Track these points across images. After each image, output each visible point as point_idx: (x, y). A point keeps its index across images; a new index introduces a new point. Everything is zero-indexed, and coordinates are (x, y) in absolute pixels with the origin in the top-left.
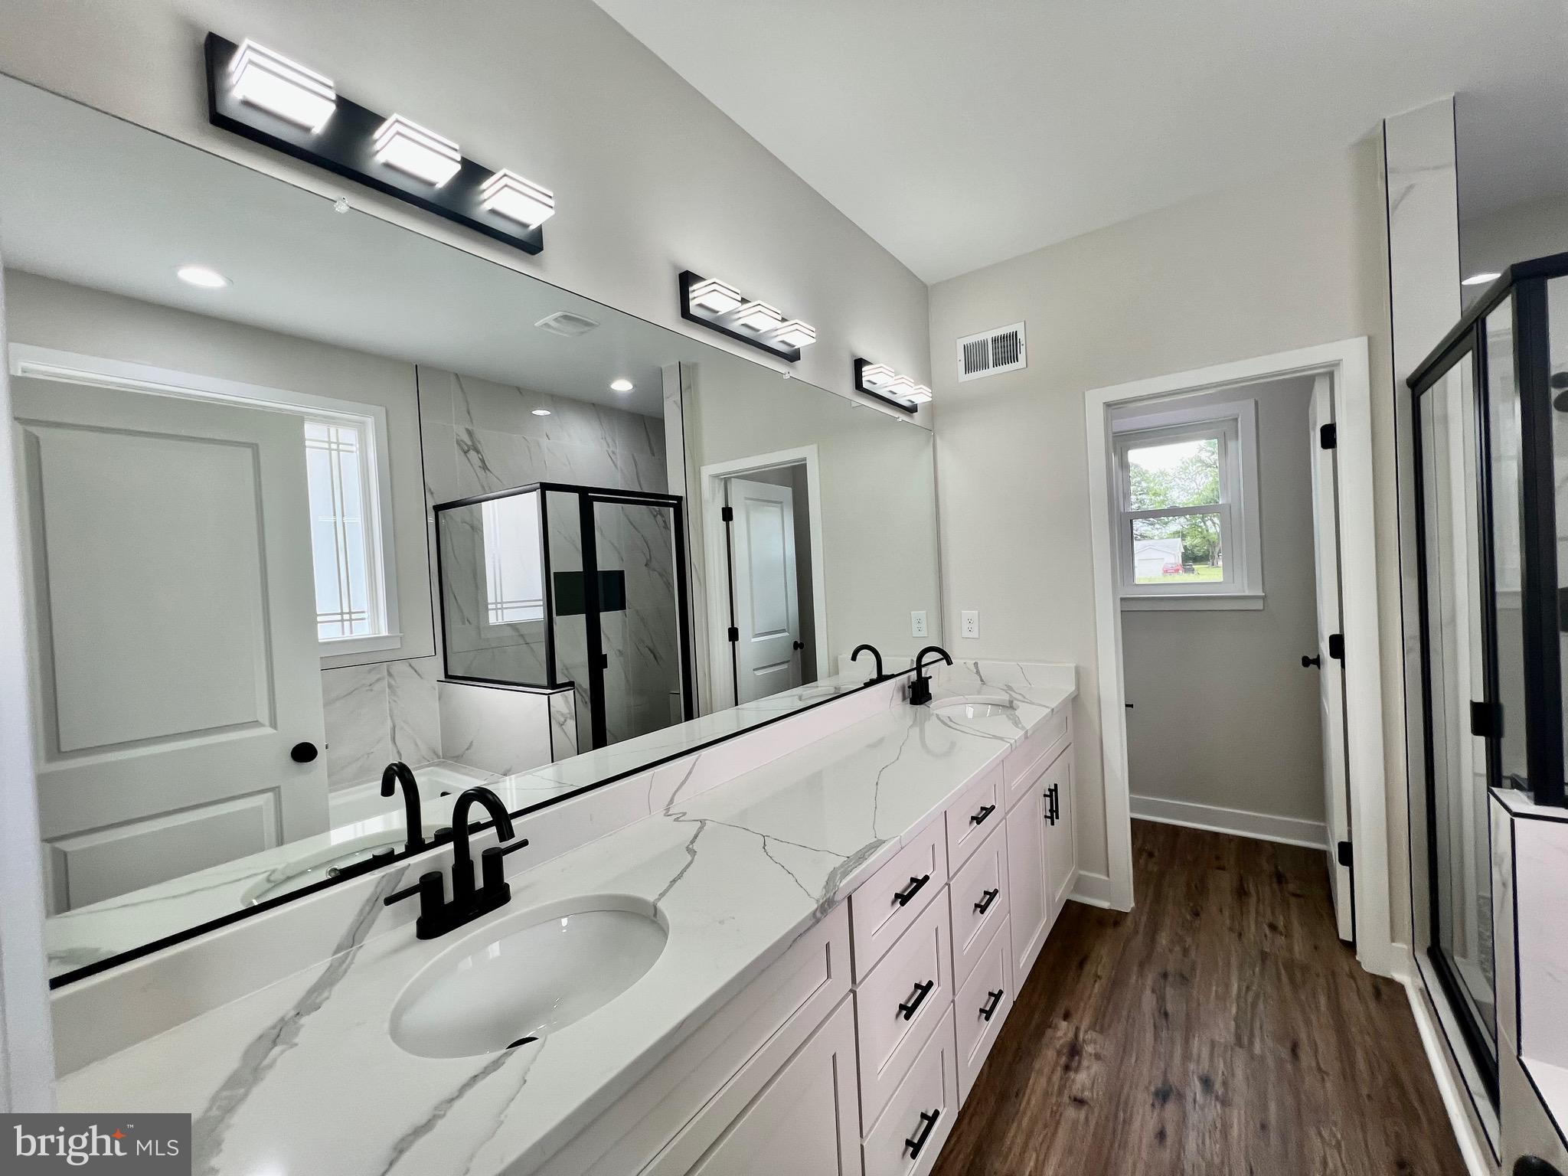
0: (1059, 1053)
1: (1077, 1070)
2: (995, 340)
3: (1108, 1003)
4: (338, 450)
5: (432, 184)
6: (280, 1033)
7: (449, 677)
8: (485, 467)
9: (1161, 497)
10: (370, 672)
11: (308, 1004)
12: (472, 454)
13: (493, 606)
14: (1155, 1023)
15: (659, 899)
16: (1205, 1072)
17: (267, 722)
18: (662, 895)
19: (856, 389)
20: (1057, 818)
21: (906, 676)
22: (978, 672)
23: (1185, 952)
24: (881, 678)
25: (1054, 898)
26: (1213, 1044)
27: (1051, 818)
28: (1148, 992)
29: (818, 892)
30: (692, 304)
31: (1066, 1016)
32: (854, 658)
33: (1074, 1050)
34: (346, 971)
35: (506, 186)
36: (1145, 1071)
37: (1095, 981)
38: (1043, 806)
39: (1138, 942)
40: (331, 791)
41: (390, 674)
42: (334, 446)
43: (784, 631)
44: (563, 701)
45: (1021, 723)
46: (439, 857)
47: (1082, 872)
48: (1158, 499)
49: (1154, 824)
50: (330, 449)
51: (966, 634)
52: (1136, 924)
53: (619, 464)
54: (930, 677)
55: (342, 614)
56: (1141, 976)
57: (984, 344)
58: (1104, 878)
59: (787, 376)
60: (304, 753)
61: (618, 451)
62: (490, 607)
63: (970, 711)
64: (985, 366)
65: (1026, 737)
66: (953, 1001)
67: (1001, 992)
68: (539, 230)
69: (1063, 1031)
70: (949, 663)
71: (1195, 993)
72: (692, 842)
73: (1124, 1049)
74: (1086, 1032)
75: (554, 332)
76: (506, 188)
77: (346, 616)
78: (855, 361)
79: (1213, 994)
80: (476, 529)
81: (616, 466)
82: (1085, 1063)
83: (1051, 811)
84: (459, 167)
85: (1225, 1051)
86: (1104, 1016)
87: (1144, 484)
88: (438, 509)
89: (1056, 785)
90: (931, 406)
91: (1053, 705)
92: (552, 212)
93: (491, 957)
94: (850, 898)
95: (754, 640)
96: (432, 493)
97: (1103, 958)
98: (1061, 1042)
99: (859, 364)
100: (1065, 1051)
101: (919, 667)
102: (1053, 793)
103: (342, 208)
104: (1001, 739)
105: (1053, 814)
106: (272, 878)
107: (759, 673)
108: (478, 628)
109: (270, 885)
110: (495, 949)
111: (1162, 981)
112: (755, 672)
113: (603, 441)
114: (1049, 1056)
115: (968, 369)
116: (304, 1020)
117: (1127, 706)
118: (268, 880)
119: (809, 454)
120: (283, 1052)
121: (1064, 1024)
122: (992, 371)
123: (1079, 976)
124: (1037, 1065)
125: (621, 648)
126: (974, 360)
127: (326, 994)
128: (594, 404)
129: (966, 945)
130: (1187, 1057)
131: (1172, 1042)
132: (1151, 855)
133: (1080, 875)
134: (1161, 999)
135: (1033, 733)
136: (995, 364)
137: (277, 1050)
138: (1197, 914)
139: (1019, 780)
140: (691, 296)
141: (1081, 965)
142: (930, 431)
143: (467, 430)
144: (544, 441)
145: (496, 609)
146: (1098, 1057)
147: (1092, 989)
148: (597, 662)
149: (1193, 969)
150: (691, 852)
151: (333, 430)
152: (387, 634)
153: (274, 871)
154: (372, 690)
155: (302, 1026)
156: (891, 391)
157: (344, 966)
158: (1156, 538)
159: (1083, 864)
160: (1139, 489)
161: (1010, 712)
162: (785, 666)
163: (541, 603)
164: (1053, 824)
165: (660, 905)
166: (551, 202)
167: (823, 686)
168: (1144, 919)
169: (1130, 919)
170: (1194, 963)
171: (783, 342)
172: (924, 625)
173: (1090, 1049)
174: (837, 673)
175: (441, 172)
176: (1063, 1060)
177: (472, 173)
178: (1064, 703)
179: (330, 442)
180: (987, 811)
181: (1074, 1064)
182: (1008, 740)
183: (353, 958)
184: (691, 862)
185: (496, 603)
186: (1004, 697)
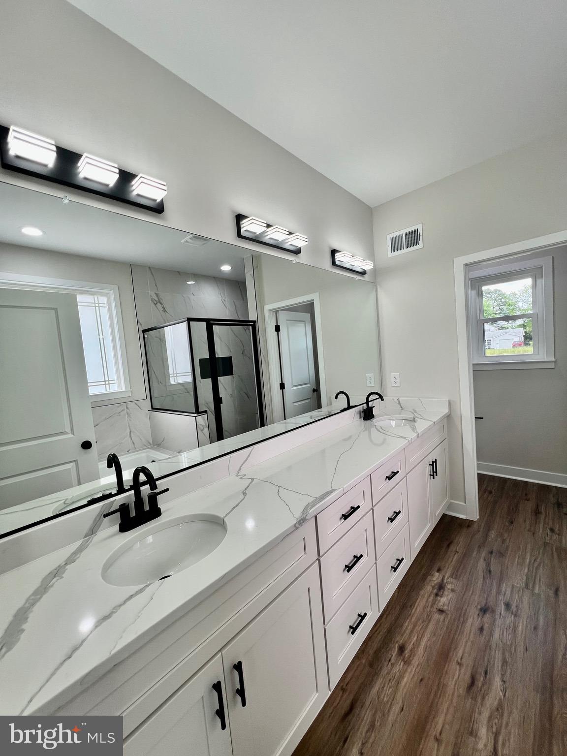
0: (433, 588)
1: (441, 596)
2: (407, 234)
3: (461, 565)
4: (99, 307)
5: (107, 185)
6: (57, 573)
7: (154, 409)
8: (165, 311)
9: (513, 307)
10: (118, 407)
11: (70, 560)
12: (159, 305)
13: (173, 375)
14: (484, 576)
15: (226, 516)
16: (508, 600)
17: (70, 432)
18: (227, 515)
19: (333, 265)
20: (436, 475)
21: (362, 406)
22: (399, 403)
23: (503, 541)
24: (349, 407)
25: (435, 514)
26: (513, 587)
27: (433, 475)
28: (482, 560)
29: (298, 515)
30: (242, 230)
31: (439, 570)
32: (336, 398)
33: (441, 587)
34: (88, 545)
35: (142, 182)
36: (476, 598)
37: (455, 554)
38: (428, 470)
39: (479, 536)
40: (99, 462)
41: (127, 408)
42: (97, 305)
43: (308, 384)
44: (202, 420)
45: (416, 430)
46: (129, 496)
47: (453, 501)
48: (511, 308)
49: (494, 477)
50: (95, 307)
51: (393, 385)
52: (479, 527)
53: (227, 305)
54: (374, 407)
55: (105, 381)
56: (479, 552)
57: (401, 236)
58: (463, 504)
59: (295, 262)
60: (87, 445)
61: (226, 299)
62: (171, 376)
63: (393, 423)
64: (402, 248)
65: (418, 436)
66: (376, 563)
67: (403, 559)
68: (162, 201)
69: (436, 578)
70: (382, 400)
71: (506, 562)
72: (246, 489)
73: (467, 586)
74: (448, 578)
75: (191, 245)
76: (142, 183)
77: (107, 382)
78: (332, 251)
79: (516, 562)
80: (162, 340)
81: (226, 307)
82: (446, 593)
83: (433, 472)
84: (117, 176)
85: (519, 591)
86: (458, 571)
87: (503, 300)
88: (144, 331)
89: (436, 460)
90: (375, 271)
91: (435, 420)
92: (166, 193)
93: (148, 542)
94: (316, 517)
95: (292, 389)
96: (141, 325)
97: (460, 542)
98: (435, 582)
99: (334, 252)
100: (436, 587)
101: (367, 402)
102: (434, 463)
103: (66, 201)
104: (404, 438)
105: (434, 474)
106: (66, 502)
107: (295, 404)
108: (165, 386)
109: (66, 505)
110: (150, 539)
111: (490, 555)
112: (294, 404)
113: (219, 295)
114: (428, 589)
115: (393, 250)
116: (68, 567)
117: (476, 418)
118: (64, 503)
119: (315, 297)
120: (58, 580)
121: (437, 574)
122: (405, 250)
123: (447, 551)
124: (422, 593)
125: (231, 393)
126: (396, 245)
127: (79, 555)
128: (214, 277)
129: (382, 538)
130: (499, 592)
131: (492, 585)
132: (491, 492)
133: (451, 502)
134: (488, 564)
135: (423, 434)
136: (407, 247)
137: (54, 580)
138: (512, 523)
139: (415, 457)
140: (242, 226)
141: (448, 546)
142: (374, 284)
143: (155, 293)
144: (192, 297)
145: (174, 377)
146: (453, 590)
147: (452, 559)
148: (218, 401)
149: (507, 549)
150: (244, 494)
151: (96, 298)
152: (125, 390)
153: (67, 499)
154: (120, 415)
155: (67, 569)
156: (351, 265)
157: (87, 543)
158: (509, 328)
159: (452, 498)
160: (501, 303)
161: (412, 423)
162: (309, 400)
163: (190, 374)
164: (434, 478)
165: (225, 519)
166: (165, 188)
167: (324, 410)
168: (483, 525)
169: (476, 524)
170: (508, 547)
171: (291, 245)
172: (373, 380)
173: (449, 586)
174: (331, 404)
175: (110, 179)
176: (435, 591)
177: (126, 177)
178: (442, 419)
179: (95, 303)
180: (394, 474)
181: (440, 593)
182: (408, 439)
183: (92, 540)
184: (243, 499)
185: (174, 374)
186: (412, 416)
